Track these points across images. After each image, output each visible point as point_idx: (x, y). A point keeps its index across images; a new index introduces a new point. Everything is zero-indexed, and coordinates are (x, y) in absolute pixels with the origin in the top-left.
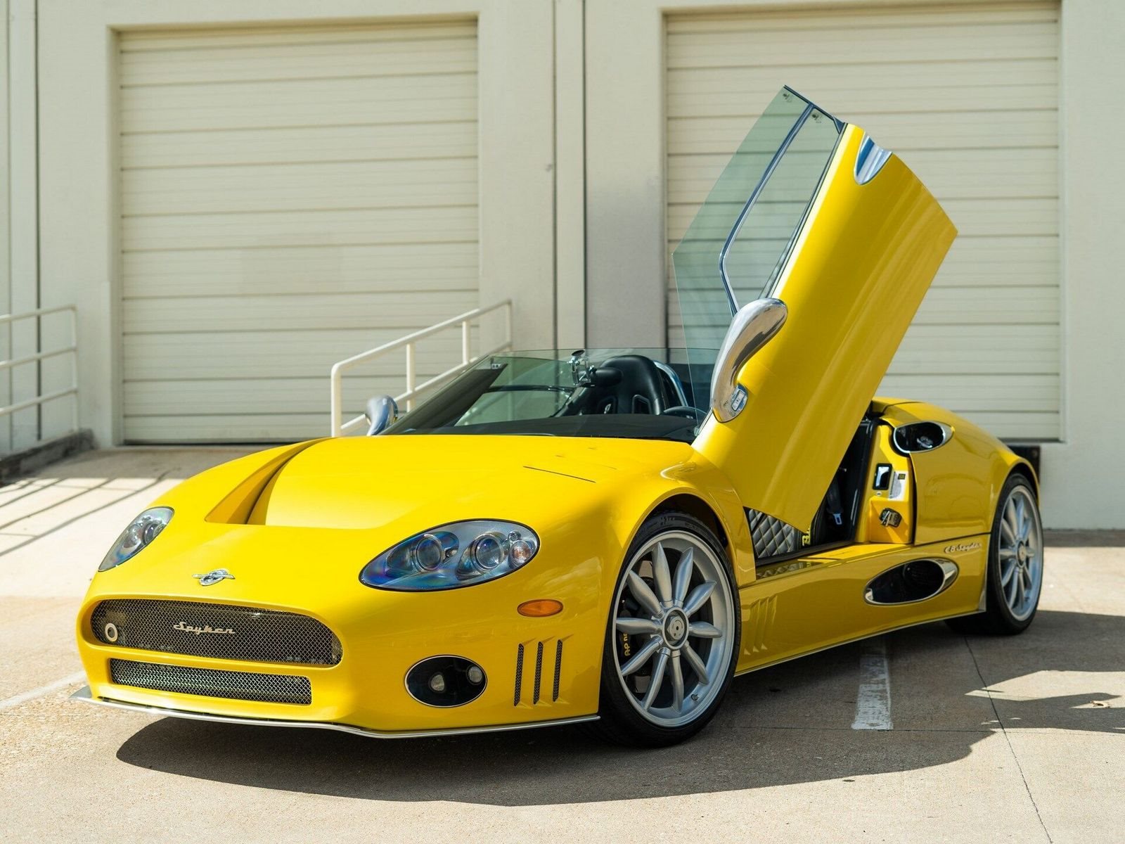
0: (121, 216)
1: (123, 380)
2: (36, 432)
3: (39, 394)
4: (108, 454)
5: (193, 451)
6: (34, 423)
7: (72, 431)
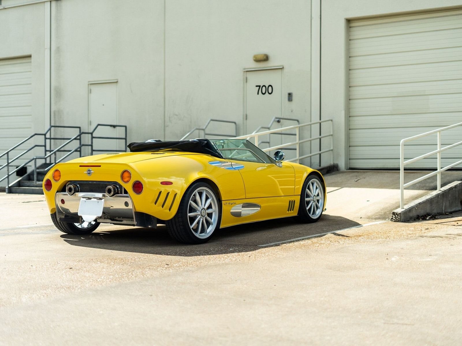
0: (349, 86)
1: (349, 146)
2: (319, 165)
3: (320, 150)
4: (343, 172)
5: (371, 172)
6: (318, 161)
7: (331, 164)
